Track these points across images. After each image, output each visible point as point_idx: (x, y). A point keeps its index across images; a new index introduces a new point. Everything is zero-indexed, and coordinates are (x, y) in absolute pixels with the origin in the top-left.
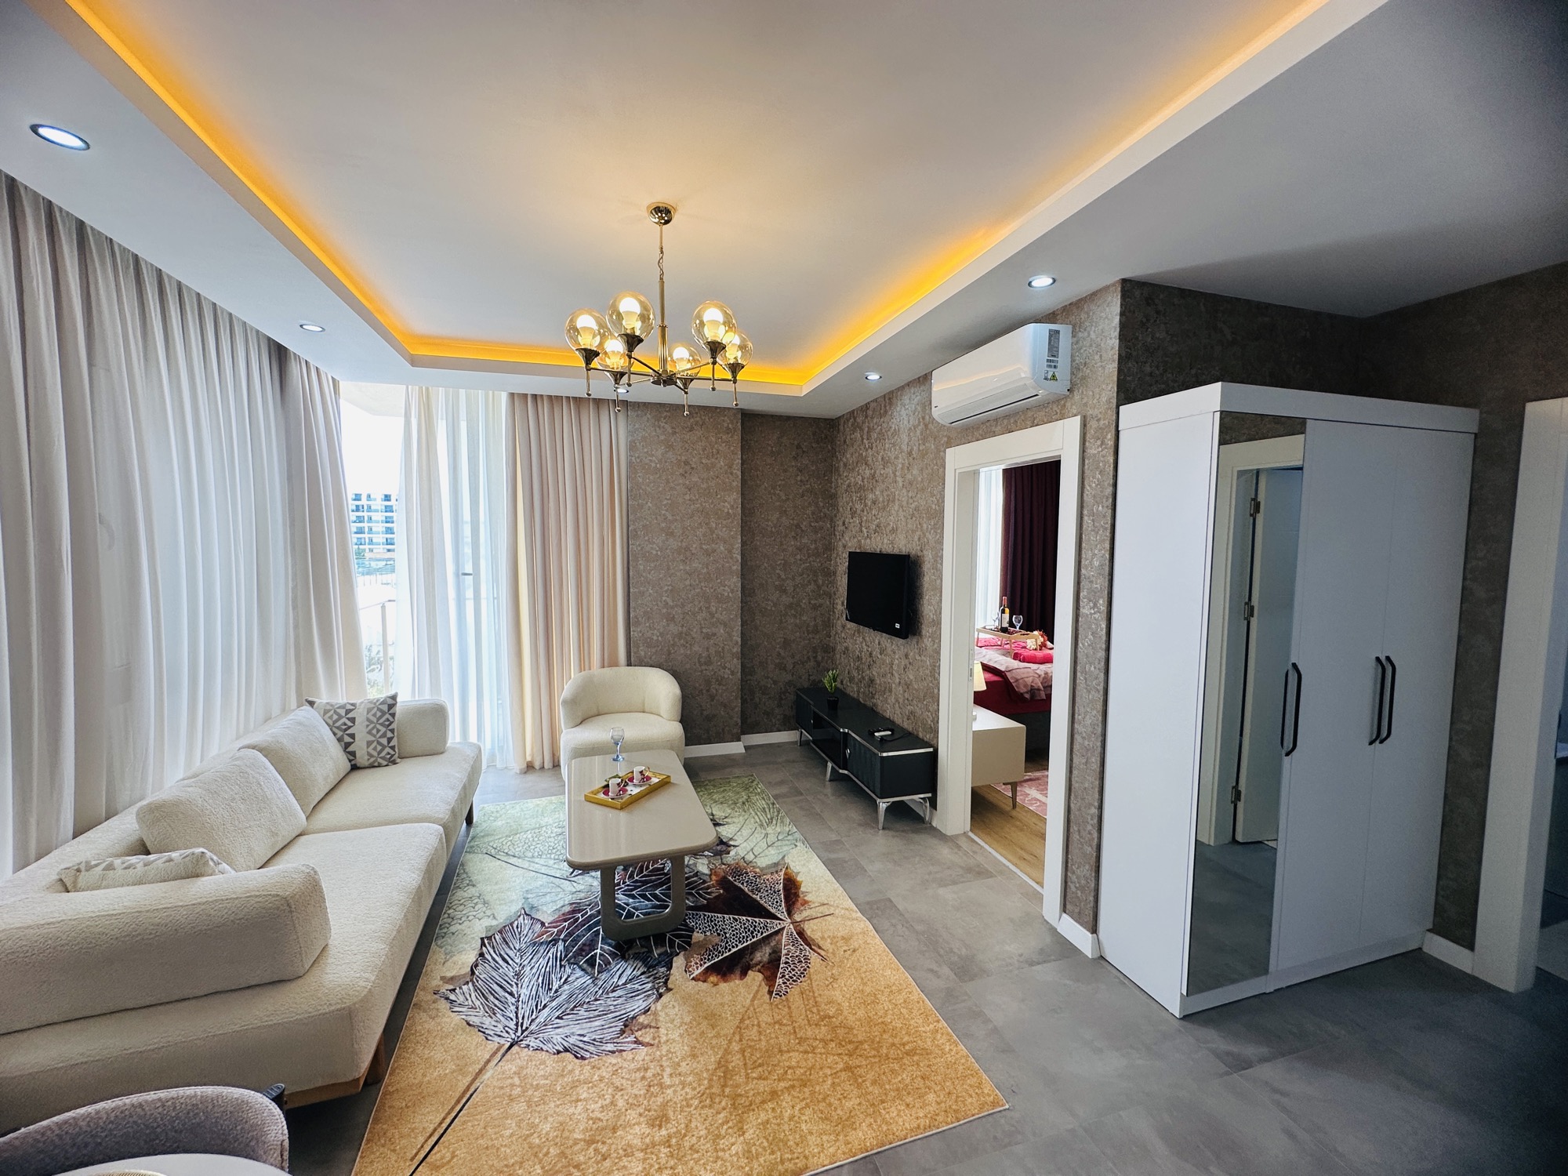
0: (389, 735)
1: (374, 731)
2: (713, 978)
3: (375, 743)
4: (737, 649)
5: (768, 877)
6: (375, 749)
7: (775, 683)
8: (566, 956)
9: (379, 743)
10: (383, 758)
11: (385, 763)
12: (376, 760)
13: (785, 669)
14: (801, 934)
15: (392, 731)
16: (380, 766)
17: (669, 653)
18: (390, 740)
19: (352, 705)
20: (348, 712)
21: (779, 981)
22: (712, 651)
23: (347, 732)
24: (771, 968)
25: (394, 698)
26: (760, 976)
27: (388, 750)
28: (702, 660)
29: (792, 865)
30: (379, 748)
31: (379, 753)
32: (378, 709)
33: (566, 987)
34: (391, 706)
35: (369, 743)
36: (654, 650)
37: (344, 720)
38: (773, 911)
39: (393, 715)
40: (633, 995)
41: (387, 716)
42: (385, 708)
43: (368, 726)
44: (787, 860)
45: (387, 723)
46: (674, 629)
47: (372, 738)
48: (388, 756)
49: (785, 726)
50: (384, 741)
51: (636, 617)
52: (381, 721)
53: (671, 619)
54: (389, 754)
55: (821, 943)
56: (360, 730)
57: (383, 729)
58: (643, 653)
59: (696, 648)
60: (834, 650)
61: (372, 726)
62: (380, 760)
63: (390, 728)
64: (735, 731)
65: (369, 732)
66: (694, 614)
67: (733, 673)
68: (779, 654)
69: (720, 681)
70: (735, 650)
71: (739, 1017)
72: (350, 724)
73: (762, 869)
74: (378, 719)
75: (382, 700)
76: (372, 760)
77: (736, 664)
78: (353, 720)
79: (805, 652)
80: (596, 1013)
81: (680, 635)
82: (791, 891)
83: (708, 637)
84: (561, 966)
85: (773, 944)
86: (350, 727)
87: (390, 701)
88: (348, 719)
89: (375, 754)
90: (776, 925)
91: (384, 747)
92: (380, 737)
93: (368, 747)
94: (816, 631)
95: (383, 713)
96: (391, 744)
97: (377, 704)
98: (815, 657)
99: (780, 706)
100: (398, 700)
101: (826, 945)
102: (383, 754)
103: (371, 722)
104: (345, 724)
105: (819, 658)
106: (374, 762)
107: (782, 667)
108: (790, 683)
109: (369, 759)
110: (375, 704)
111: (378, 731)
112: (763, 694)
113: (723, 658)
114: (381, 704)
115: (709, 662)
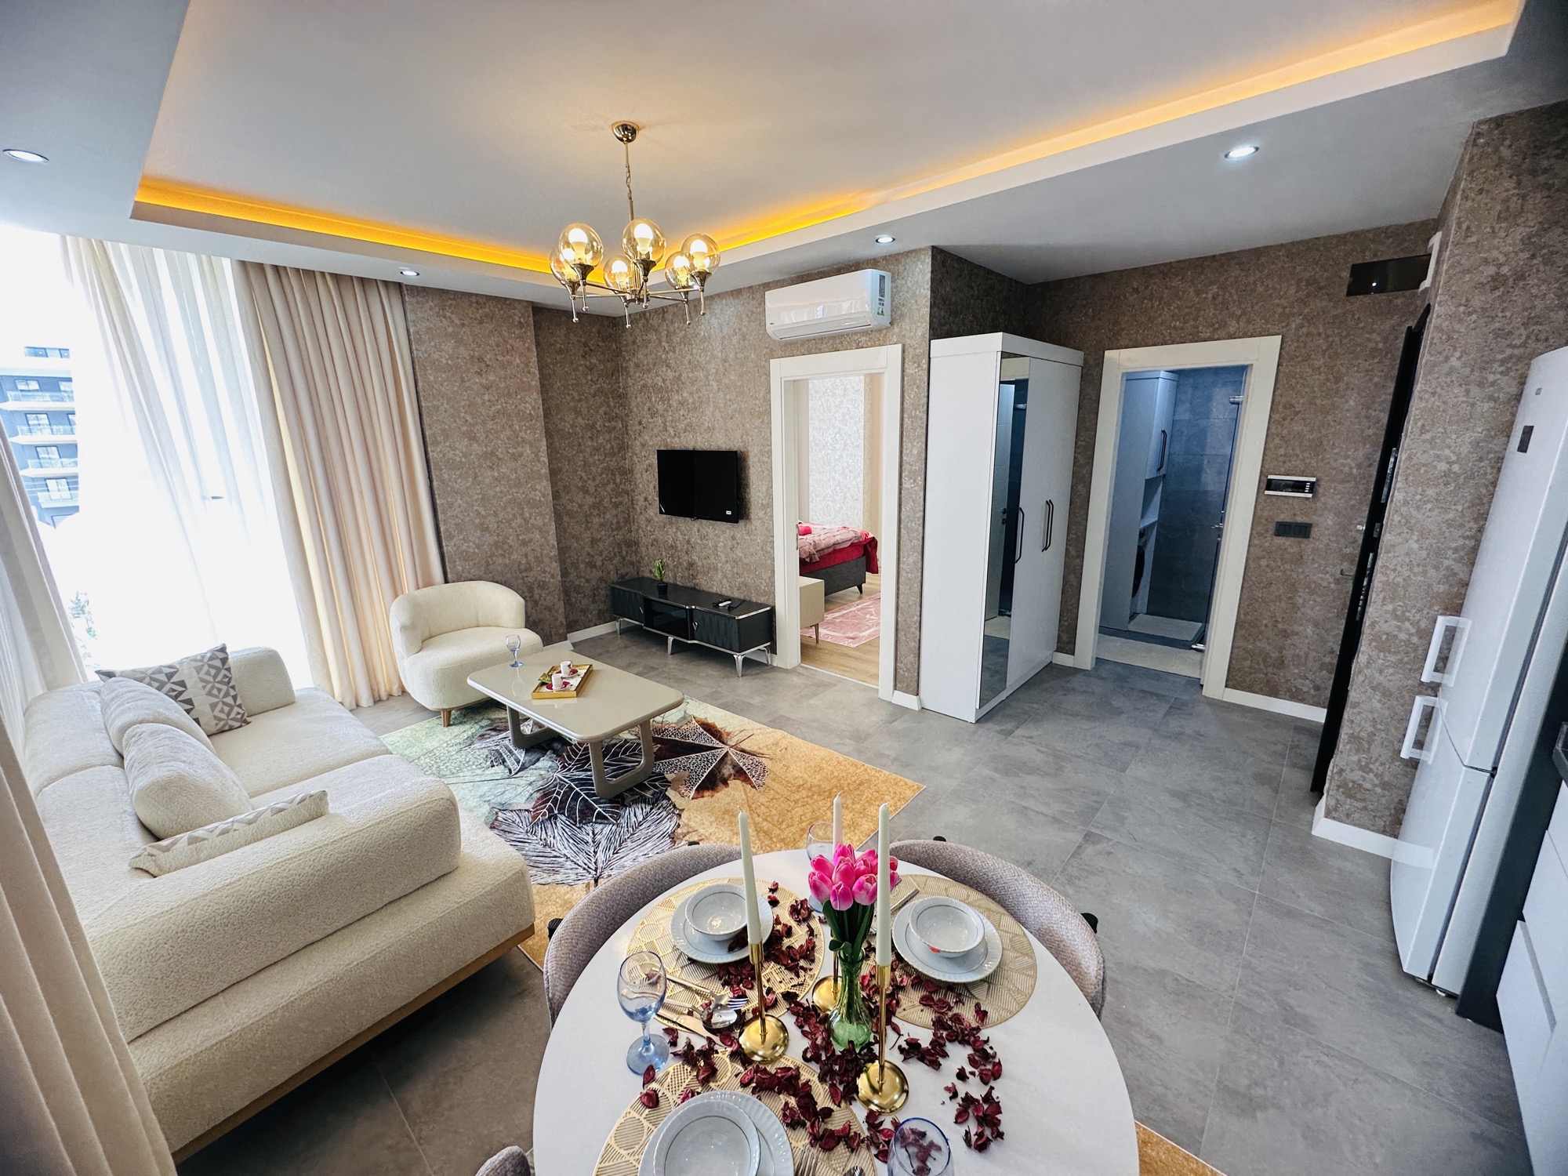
0: (232, 693)
1: (215, 692)
2: (706, 794)
3: (221, 704)
4: (554, 553)
5: (686, 727)
6: (222, 711)
7: (588, 581)
8: (575, 821)
9: (225, 704)
10: (234, 719)
11: (237, 724)
12: (226, 724)
13: (594, 566)
14: (743, 751)
15: (233, 687)
16: (231, 729)
17: (488, 564)
18: (235, 698)
19: (170, 667)
20: (170, 676)
21: (753, 780)
22: (531, 557)
23: (179, 699)
24: (740, 774)
25: (223, 650)
26: (738, 782)
27: (236, 709)
28: (522, 567)
29: (696, 715)
30: (226, 709)
31: (228, 714)
32: (211, 666)
33: (598, 837)
34: (224, 660)
35: (213, 706)
36: (471, 563)
37: (169, 686)
38: (711, 745)
39: (228, 670)
40: (659, 821)
41: (223, 672)
42: (218, 663)
43: (204, 687)
44: (690, 712)
45: (226, 680)
46: (490, 539)
47: (215, 700)
48: (239, 716)
49: (602, 619)
50: (229, 700)
51: (447, 530)
52: (219, 678)
53: (484, 529)
54: (239, 713)
55: (761, 752)
56: (194, 691)
57: (224, 688)
58: (460, 568)
59: (515, 556)
60: (637, 543)
61: (210, 686)
62: (231, 723)
63: (231, 685)
64: (561, 631)
65: (209, 694)
66: (508, 521)
67: (553, 576)
68: (589, 554)
69: (542, 586)
70: (552, 554)
71: (746, 806)
72: (181, 689)
73: (676, 723)
74: (215, 677)
75: (209, 655)
76: (222, 723)
77: (555, 567)
78: (182, 684)
79: (611, 549)
80: (642, 840)
81: (496, 544)
82: (710, 729)
83: (524, 543)
84: (579, 828)
85: (729, 762)
86: (181, 693)
87: (221, 655)
88: (174, 683)
89: (223, 716)
90: (720, 754)
91: (231, 708)
92: (224, 697)
93: (213, 711)
94: (619, 528)
95: (218, 670)
96: (238, 703)
97: (206, 660)
98: (620, 553)
99: (594, 602)
100: (228, 651)
101: (765, 751)
102: (233, 715)
103: (208, 682)
104: (174, 690)
105: (624, 553)
106: (224, 726)
107: (592, 565)
108: (601, 579)
109: (217, 724)
110: (201, 661)
111: (219, 690)
112: (578, 593)
113: (543, 562)
114: (211, 659)
115: (529, 569)
